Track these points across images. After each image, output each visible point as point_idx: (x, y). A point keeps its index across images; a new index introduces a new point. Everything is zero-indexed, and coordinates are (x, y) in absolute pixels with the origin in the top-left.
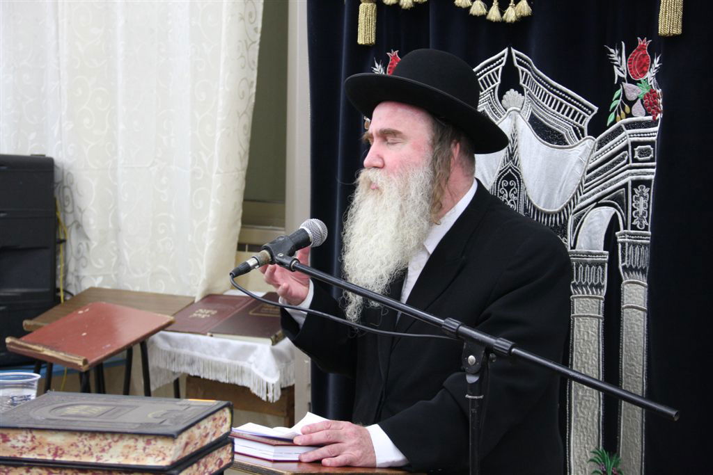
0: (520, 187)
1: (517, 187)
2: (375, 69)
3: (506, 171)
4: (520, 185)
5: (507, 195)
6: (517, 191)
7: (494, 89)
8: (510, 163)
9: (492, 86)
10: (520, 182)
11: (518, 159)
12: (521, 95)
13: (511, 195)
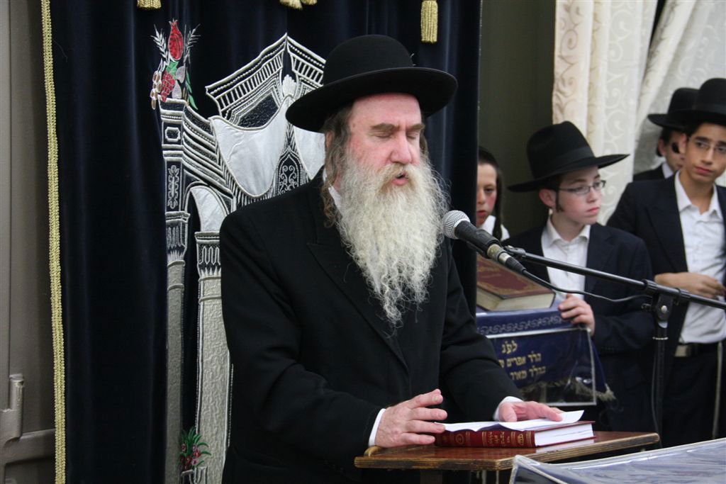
0: (300, 172)
1: (296, 172)
2: (156, 38)
3: (286, 157)
4: (299, 169)
5: (286, 180)
6: (297, 176)
7: (279, 72)
8: (289, 149)
9: (277, 70)
10: (299, 167)
11: (295, 144)
12: (293, 81)
13: (290, 180)
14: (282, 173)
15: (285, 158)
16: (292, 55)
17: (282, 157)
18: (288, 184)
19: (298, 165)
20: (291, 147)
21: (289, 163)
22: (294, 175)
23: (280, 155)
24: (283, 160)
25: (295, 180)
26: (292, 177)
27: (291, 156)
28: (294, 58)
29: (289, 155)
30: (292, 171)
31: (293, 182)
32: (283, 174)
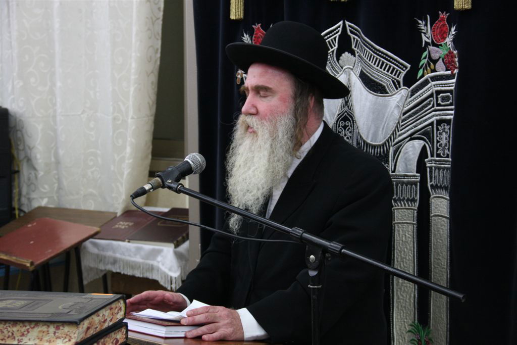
0: (353, 126)
2: (244, 38)
3: (343, 114)
5: (344, 133)
6: (351, 129)
7: (333, 52)
8: (346, 108)
9: (331, 50)
10: (353, 123)
11: (351, 105)
12: (353, 56)
13: (346, 133)
14: (339, 126)
15: (342, 116)
16: (352, 36)
17: (339, 115)
18: (345, 135)
19: (353, 121)
20: (348, 107)
21: (345, 119)
22: (349, 128)
23: (337, 113)
24: (340, 117)
25: (350, 132)
26: (348, 130)
27: (348, 114)
28: (354, 39)
29: (346, 113)
30: (348, 126)
31: (349, 134)
32: (341, 127)
